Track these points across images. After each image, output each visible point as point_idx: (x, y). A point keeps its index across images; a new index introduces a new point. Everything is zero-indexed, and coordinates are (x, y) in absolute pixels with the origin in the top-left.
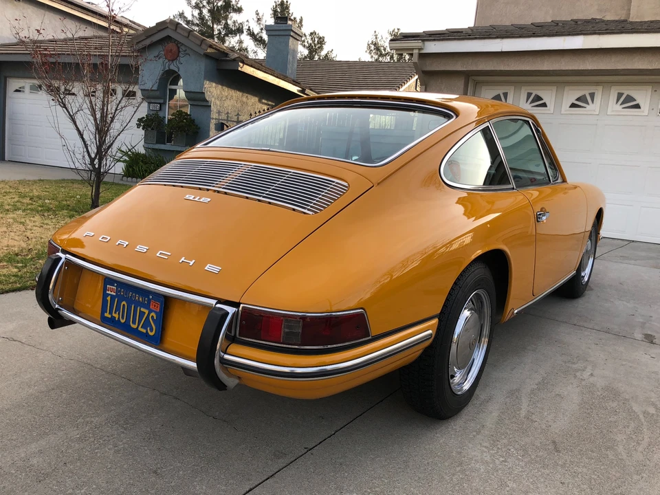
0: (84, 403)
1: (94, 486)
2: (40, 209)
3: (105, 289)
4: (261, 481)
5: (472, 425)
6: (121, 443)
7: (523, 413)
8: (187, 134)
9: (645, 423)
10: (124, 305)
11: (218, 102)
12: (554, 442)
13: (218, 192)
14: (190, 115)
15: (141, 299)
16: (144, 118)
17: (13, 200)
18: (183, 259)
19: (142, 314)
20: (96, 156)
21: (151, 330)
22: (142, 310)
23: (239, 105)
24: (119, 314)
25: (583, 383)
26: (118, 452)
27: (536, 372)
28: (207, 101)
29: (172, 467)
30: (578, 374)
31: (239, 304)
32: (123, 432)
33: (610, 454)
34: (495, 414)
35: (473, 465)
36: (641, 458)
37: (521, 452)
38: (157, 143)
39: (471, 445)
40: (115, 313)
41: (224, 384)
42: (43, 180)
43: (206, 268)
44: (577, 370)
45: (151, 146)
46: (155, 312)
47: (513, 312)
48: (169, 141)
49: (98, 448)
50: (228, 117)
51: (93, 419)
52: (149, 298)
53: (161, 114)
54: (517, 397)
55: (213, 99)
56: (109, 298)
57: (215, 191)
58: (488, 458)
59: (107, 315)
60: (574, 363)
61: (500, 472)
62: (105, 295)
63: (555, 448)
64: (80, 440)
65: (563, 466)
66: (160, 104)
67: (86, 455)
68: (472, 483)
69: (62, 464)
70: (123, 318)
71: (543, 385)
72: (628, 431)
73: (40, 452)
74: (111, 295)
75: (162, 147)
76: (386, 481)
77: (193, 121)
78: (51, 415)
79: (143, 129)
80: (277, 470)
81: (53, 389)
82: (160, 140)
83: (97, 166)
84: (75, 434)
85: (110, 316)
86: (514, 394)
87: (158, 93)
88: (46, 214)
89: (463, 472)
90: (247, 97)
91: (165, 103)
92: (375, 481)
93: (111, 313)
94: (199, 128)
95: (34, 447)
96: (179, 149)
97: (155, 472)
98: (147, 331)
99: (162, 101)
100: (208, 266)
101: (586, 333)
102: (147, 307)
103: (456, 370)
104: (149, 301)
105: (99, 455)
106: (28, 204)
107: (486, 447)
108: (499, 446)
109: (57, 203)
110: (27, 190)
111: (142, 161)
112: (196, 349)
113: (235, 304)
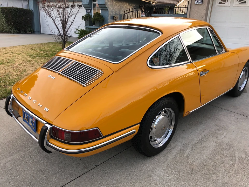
0: (30, 142)
1: (21, 176)
2: (45, 55)
3: (23, 110)
4: (75, 178)
5: (163, 159)
6: (35, 159)
7: (186, 154)
8: (100, 22)
9: (237, 163)
10: (27, 116)
11: (111, 8)
12: (193, 169)
14: (101, 14)
16: (84, 16)
17: (37, 52)
18: (39, 104)
20: (63, 35)
22: (31, 119)
23: (120, 8)
24: (27, 119)
25: (219, 141)
26: (33, 162)
27: (200, 135)
28: (107, 8)
29: (48, 170)
30: (219, 136)
32: (38, 155)
33: (214, 176)
34: (174, 155)
35: (155, 177)
36: (227, 179)
37: (177, 173)
38: (90, 25)
39: (158, 168)
42: (50, 43)
44: (219, 134)
45: (87, 27)
47: (189, 112)
48: (94, 24)
49: (27, 161)
50: (116, 13)
51: (30, 149)
53: (90, 14)
54: (187, 147)
55: (109, 7)
56: (24, 113)
58: (162, 175)
60: (219, 131)
61: (164, 181)
63: (192, 172)
64: (24, 157)
65: (191, 181)
66: (90, 10)
67: (23, 163)
68: (151, 185)
69: (14, 166)
70: (27, 121)
71: (201, 141)
72: (227, 166)
73: (10, 161)
75: (91, 27)
76: (119, 182)
77: (102, 16)
78: (18, 146)
79: (84, 20)
80: (82, 174)
81: (22, 135)
82: (91, 24)
83: (63, 39)
84: (22, 154)
85: (25, 119)
86: (186, 145)
87: (89, 6)
88: (46, 58)
89: (150, 180)
90: (123, 4)
91: (92, 9)
92: (115, 181)
94: (104, 19)
95: (8, 159)
96: (97, 27)
97: (42, 172)
98: (33, 127)
99: (90, 9)
101: (233, 115)
105: (27, 163)
106: (42, 54)
107: (164, 170)
108: (169, 170)
109: (51, 53)
110: (43, 48)
111: (84, 33)
113: (51, 125)
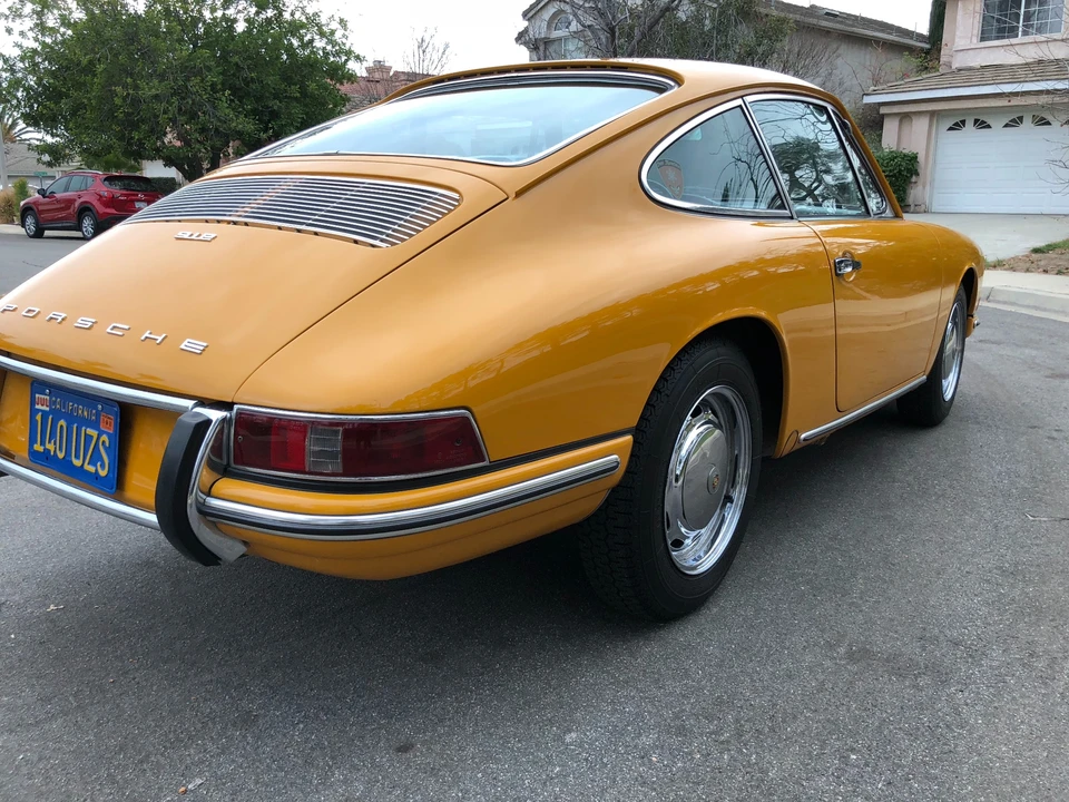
3: (33, 402)
10: (61, 426)
13: (235, 223)
15: (86, 413)
18: (147, 334)
19: (88, 438)
21: (103, 466)
22: (90, 431)
24: (55, 444)
31: (233, 403)
40: (50, 442)
41: (213, 554)
43: (183, 347)
46: (108, 434)
47: (798, 438)
52: (96, 408)
56: (39, 417)
57: (229, 222)
59: (38, 447)
62: (33, 412)
70: (61, 449)
74: (42, 411)
85: (41, 449)
93: (43, 443)
98: (96, 470)
100: (186, 343)
102: (95, 425)
103: (683, 530)
104: (98, 415)
112: (153, 488)
113: (227, 406)
